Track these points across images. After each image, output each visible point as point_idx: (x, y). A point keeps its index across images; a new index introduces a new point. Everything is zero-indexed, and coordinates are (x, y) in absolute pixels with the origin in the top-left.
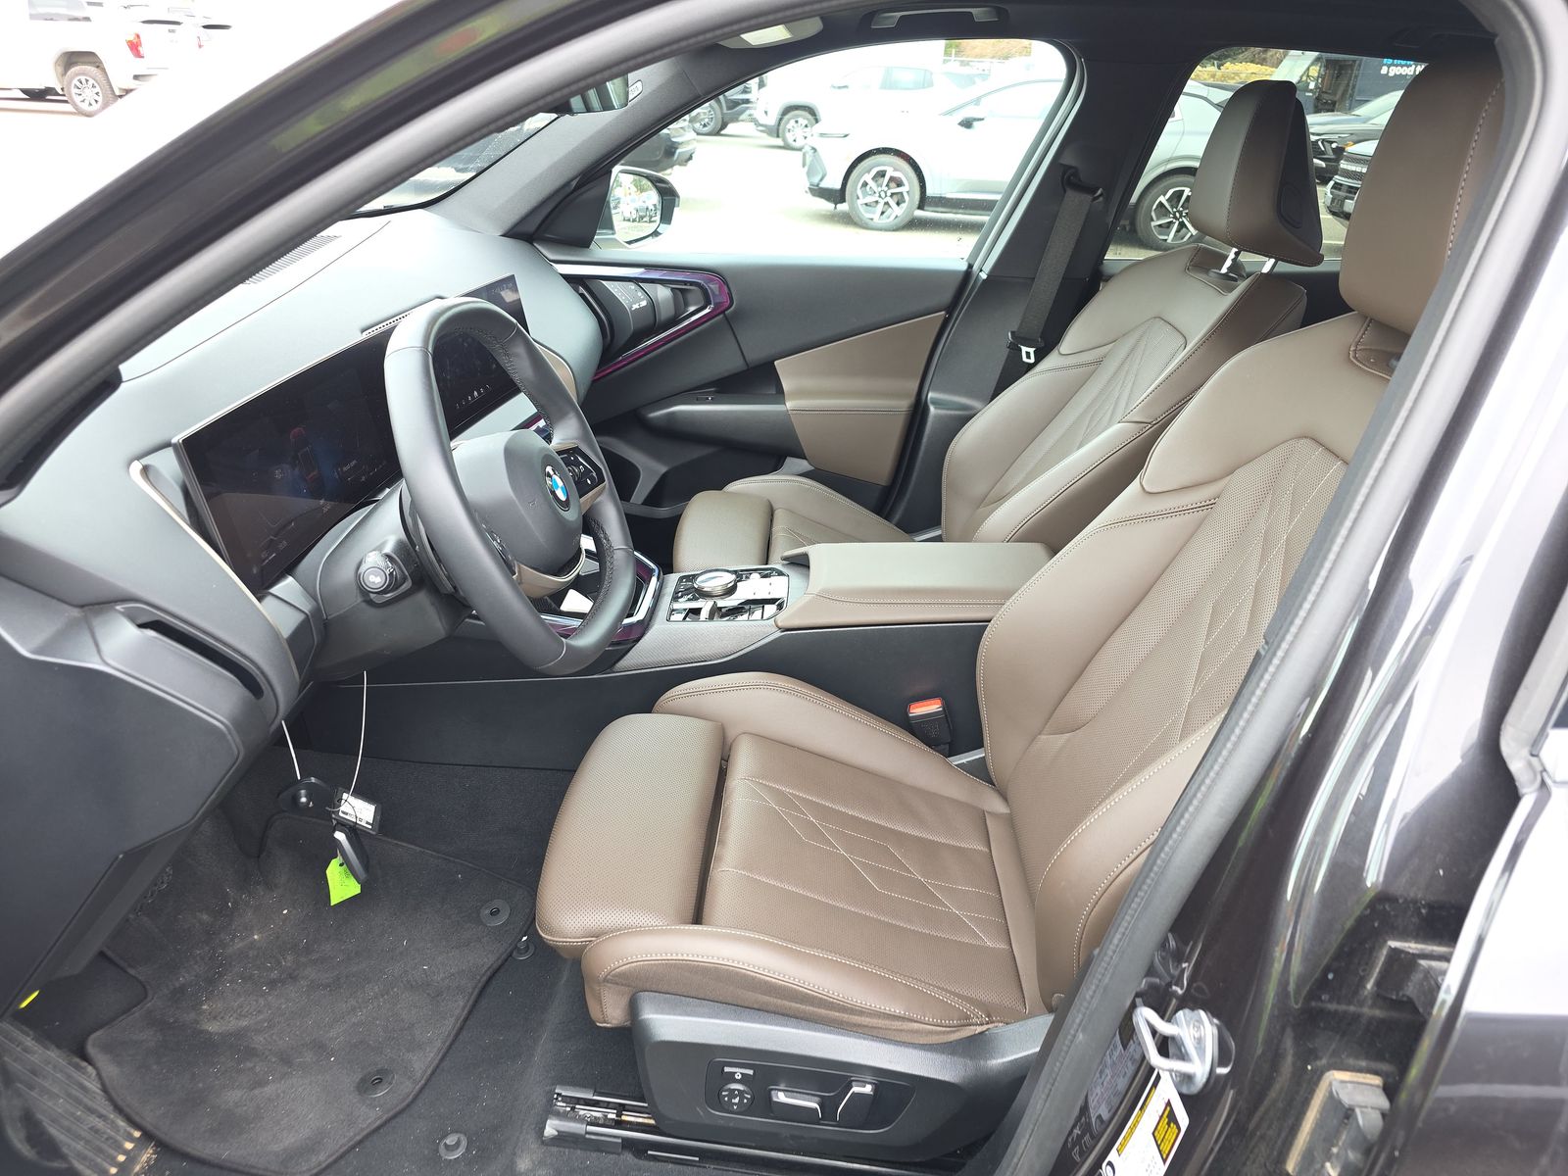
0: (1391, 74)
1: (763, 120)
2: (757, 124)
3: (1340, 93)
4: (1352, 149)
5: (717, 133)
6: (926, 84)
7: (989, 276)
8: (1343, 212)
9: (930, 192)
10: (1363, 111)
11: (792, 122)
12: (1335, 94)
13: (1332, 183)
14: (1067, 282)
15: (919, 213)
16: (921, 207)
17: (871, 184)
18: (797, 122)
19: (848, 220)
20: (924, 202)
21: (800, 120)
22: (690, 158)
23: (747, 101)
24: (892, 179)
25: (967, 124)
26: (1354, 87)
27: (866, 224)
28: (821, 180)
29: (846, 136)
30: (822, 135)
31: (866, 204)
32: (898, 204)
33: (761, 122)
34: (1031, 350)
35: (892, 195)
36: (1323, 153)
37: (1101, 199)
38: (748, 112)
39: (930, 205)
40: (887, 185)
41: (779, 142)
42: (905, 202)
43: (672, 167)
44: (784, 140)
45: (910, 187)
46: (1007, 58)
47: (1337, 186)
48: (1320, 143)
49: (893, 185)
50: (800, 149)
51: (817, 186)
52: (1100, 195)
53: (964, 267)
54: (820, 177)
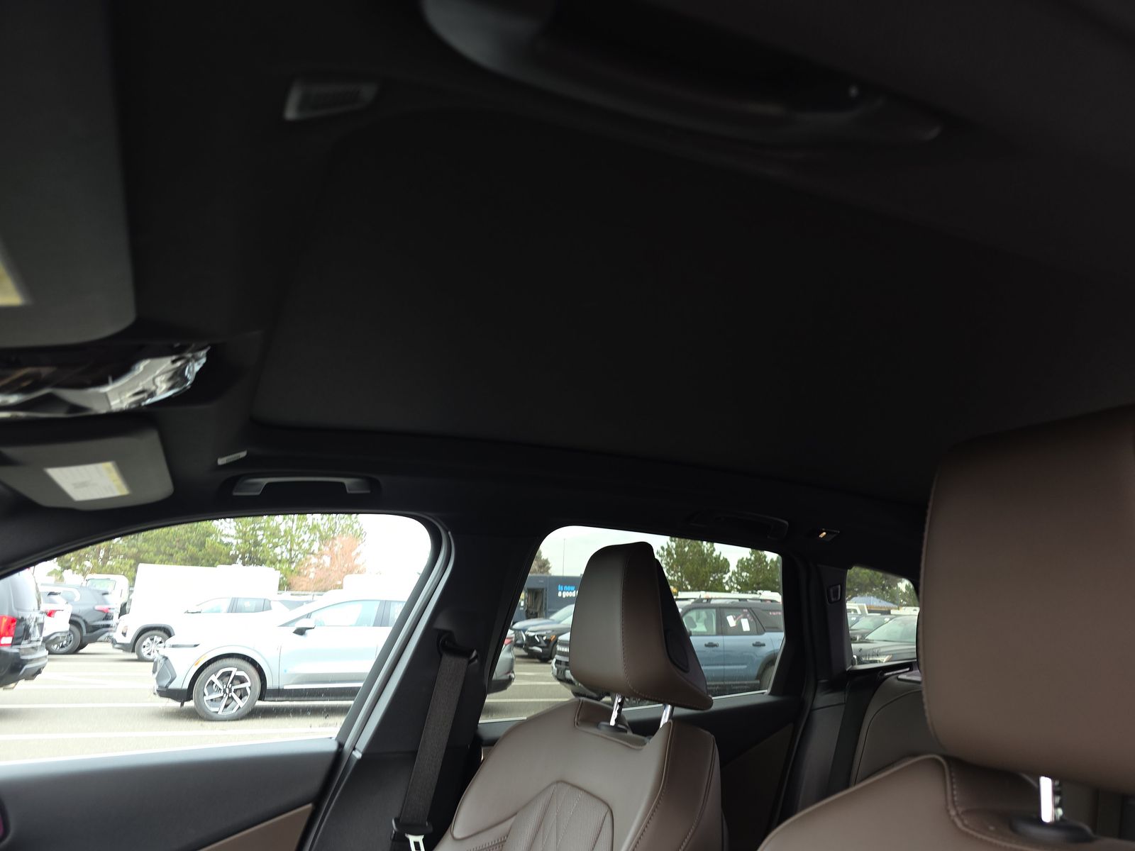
0: (564, 596)
1: (120, 639)
2: (114, 642)
3: (538, 607)
4: (561, 638)
5: (75, 651)
6: (265, 606)
7: (364, 754)
8: (565, 679)
9: (270, 685)
10: (555, 617)
11: (148, 640)
12: (536, 608)
13: (554, 660)
14: (452, 751)
15: (259, 703)
16: (261, 698)
17: (217, 682)
18: (152, 640)
19: (196, 715)
20: (264, 693)
21: (156, 638)
22: (39, 672)
23: (108, 626)
24: (236, 677)
25: (301, 632)
26: (546, 604)
27: (212, 717)
28: (171, 682)
29: (196, 646)
30: (173, 646)
31: (212, 700)
32: (241, 698)
33: (118, 642)
34: (420, 839)
35: (236, 691)
36: (540, 643)
37: (476, 661)
38: (107, 634)
39: (268, 696)
40: (231, 683)
41: (134, 656)
42: (247, 695)
43: (16, 680)
44: (139, 654)
45: (252, 684)
46: (325, 591)
47: (558, 662)
48: (536, 637)
49: (238, 682)
50: (152, 661)
51: (167, 687)
52: (476, 657)
53: (332, 747)
54: (169, 680)
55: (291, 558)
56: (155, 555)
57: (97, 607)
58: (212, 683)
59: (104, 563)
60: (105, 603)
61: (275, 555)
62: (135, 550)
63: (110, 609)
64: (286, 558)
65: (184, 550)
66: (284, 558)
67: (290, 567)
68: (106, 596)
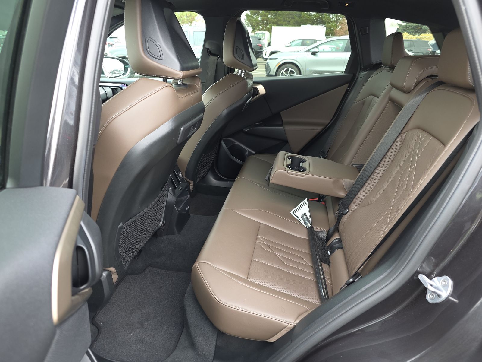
45: (296, 73)
49: (291, 73)
51: (268, 74)
52: (219, 57)
54: (269, 72)
55: (337, 20)
56: (283, 22)
57: (258, 45)
58: (283, 73)
59: (266, 26)
60: (260, 43)
61: (330, 19)
62: (276, 20)
63: (262, 45)
64: (335, 20)
65: (294, 18)
66: (334, 20)
67: (336, 24)
68: (260, 40)
